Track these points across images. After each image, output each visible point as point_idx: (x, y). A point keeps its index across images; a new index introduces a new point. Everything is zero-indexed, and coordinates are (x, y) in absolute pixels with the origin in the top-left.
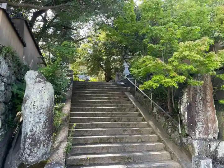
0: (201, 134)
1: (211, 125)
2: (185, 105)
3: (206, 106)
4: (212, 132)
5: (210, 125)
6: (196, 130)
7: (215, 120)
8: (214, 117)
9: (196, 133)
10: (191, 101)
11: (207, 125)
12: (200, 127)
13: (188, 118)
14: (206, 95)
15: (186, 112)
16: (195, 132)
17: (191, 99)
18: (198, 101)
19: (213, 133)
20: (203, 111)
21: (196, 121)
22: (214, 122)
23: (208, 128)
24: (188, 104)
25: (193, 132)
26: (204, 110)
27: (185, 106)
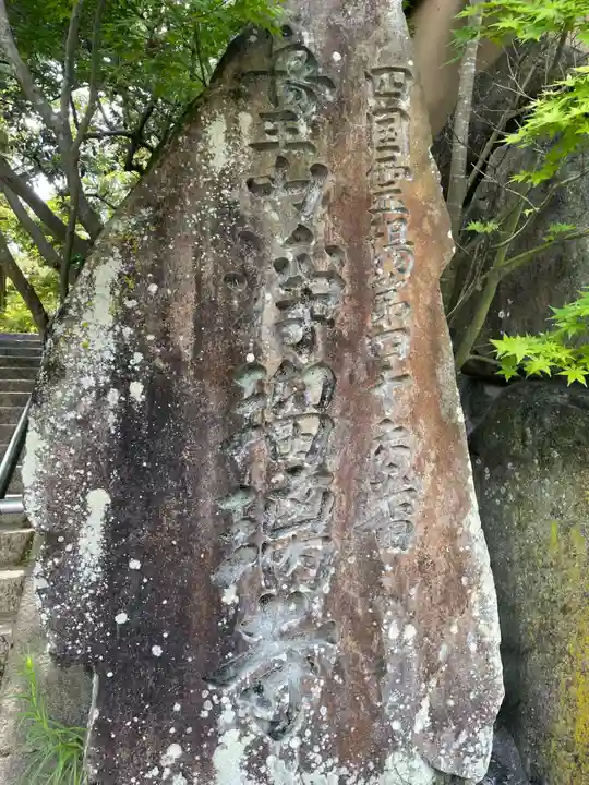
0: (286, 756)
1: (411, 632)
2: (88, 401)
3: (362, 411)
4: (422, 721)
5: (399, 634)
6: (218, 709)
7: (460, 566)
8: (451, 535)
9: (219, 758)
10: (176, 360)
11: (367, 631)
12: (271, 671)
13: (113, 564)
14: (364, 297)
15: (99, 500)
16: (201, 739)
17: (184, 340)
18: (272, 360)
19: (438, 719)
20: (322, 472)
21: (229, 597)
22: (455, 597)
23: (380, 671)
24: (136, 389)
25: (174, 751)
26: (333, 464)
27: (83, 423)
